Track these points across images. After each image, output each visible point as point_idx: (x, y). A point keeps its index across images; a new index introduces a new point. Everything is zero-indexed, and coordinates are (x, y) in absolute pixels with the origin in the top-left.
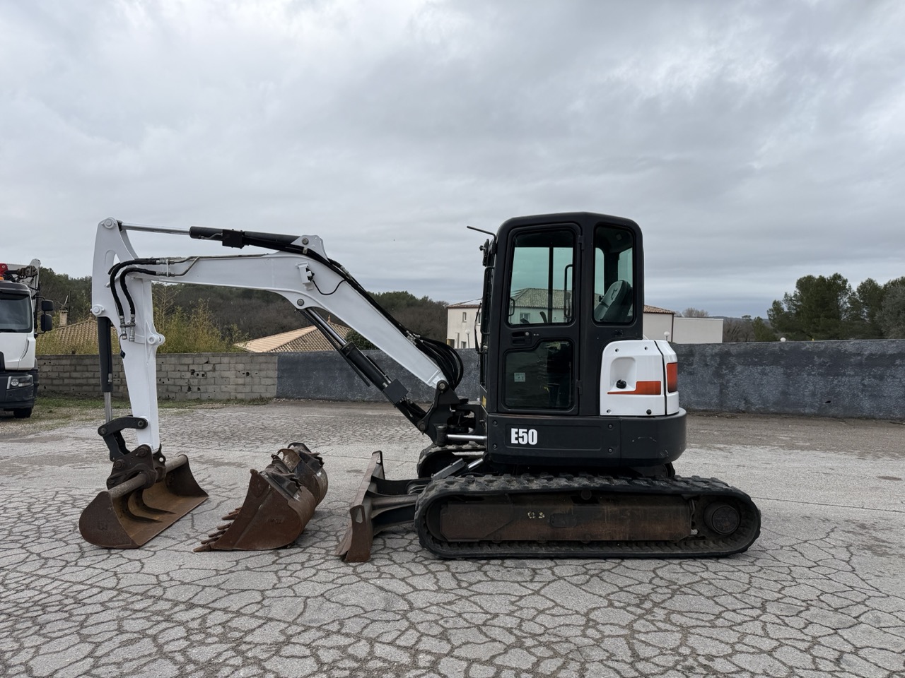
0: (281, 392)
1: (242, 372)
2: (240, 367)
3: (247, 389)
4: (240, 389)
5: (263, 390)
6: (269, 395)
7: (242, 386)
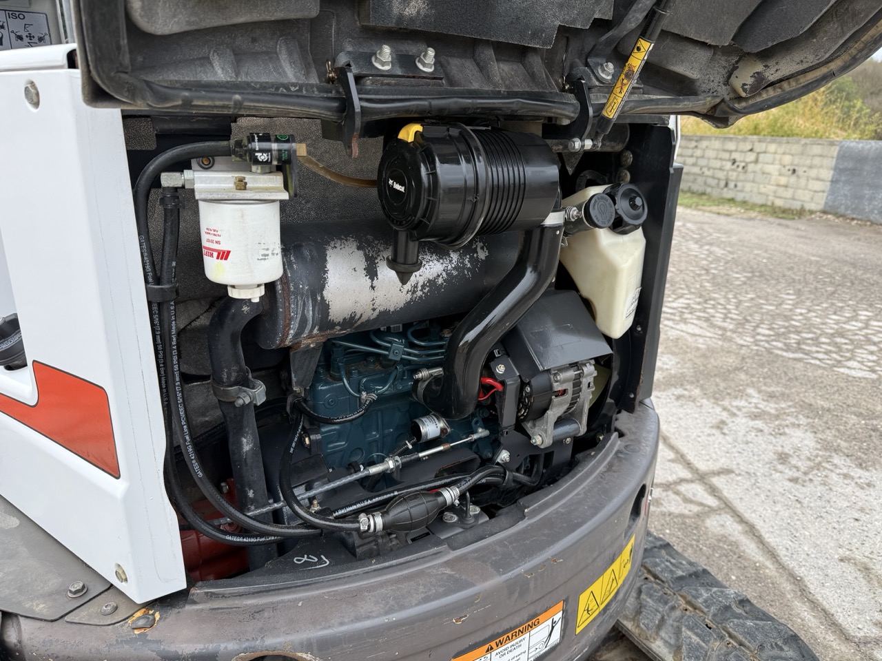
0: (830, 203)
1: (787, 168)
2: (787, 159)
3: (789, 194)
4: (781, 192)
5: (807, 198)
6: (813, 206)
7: (782, 189)
